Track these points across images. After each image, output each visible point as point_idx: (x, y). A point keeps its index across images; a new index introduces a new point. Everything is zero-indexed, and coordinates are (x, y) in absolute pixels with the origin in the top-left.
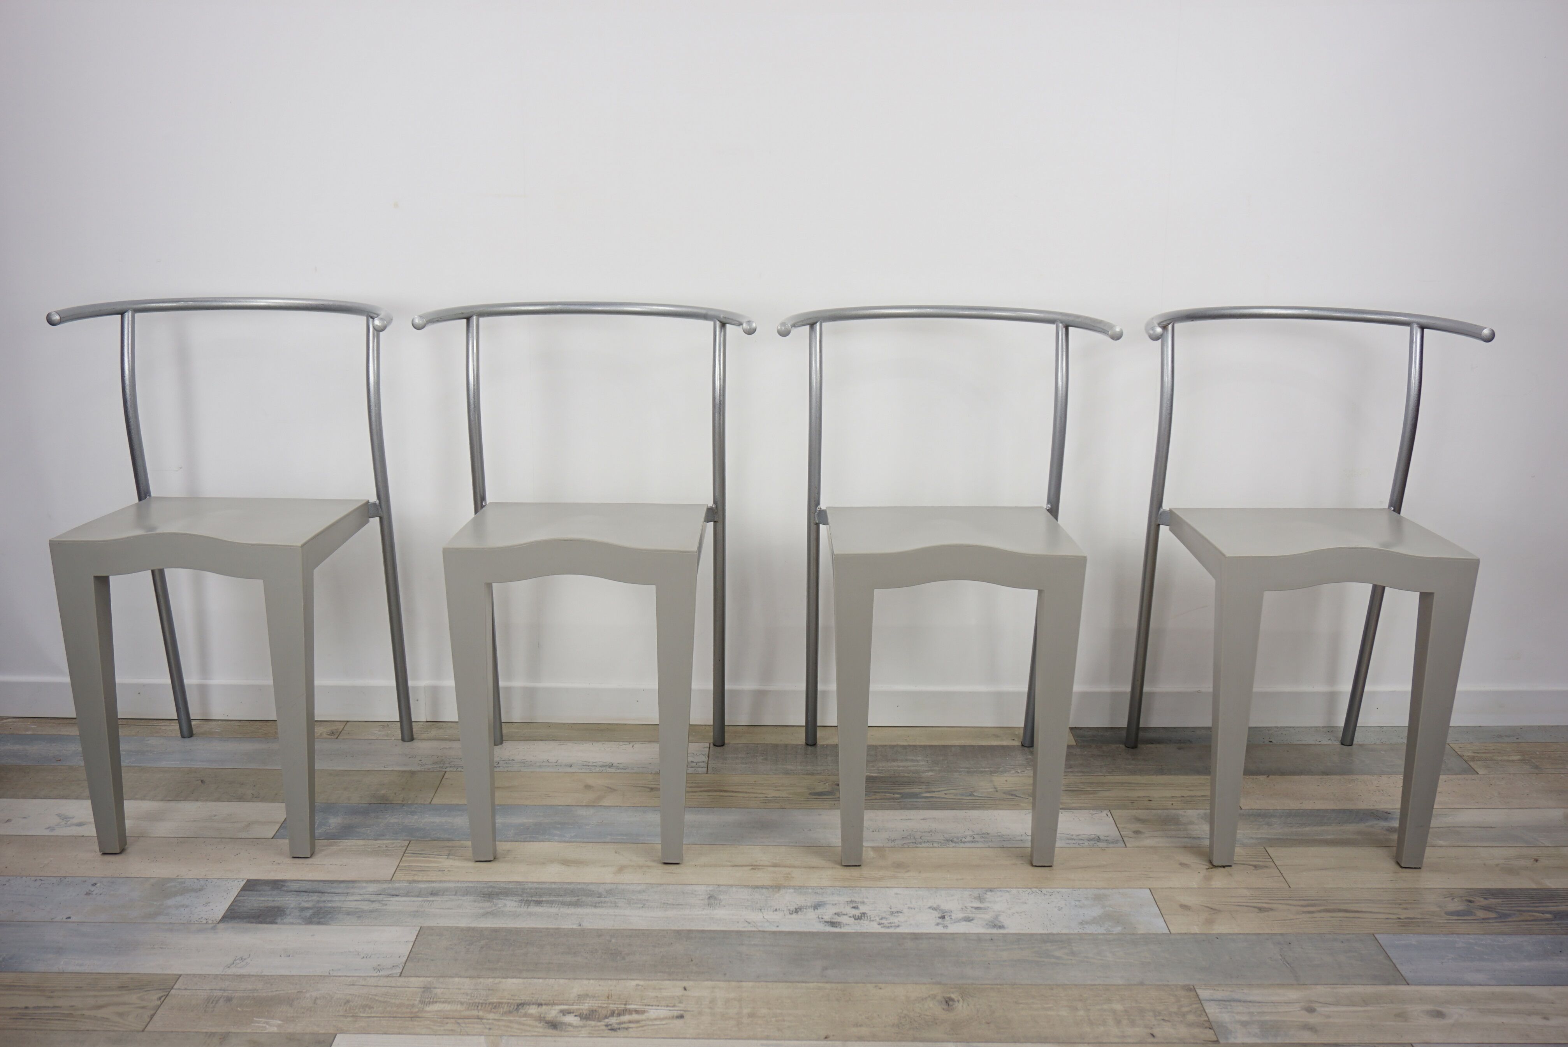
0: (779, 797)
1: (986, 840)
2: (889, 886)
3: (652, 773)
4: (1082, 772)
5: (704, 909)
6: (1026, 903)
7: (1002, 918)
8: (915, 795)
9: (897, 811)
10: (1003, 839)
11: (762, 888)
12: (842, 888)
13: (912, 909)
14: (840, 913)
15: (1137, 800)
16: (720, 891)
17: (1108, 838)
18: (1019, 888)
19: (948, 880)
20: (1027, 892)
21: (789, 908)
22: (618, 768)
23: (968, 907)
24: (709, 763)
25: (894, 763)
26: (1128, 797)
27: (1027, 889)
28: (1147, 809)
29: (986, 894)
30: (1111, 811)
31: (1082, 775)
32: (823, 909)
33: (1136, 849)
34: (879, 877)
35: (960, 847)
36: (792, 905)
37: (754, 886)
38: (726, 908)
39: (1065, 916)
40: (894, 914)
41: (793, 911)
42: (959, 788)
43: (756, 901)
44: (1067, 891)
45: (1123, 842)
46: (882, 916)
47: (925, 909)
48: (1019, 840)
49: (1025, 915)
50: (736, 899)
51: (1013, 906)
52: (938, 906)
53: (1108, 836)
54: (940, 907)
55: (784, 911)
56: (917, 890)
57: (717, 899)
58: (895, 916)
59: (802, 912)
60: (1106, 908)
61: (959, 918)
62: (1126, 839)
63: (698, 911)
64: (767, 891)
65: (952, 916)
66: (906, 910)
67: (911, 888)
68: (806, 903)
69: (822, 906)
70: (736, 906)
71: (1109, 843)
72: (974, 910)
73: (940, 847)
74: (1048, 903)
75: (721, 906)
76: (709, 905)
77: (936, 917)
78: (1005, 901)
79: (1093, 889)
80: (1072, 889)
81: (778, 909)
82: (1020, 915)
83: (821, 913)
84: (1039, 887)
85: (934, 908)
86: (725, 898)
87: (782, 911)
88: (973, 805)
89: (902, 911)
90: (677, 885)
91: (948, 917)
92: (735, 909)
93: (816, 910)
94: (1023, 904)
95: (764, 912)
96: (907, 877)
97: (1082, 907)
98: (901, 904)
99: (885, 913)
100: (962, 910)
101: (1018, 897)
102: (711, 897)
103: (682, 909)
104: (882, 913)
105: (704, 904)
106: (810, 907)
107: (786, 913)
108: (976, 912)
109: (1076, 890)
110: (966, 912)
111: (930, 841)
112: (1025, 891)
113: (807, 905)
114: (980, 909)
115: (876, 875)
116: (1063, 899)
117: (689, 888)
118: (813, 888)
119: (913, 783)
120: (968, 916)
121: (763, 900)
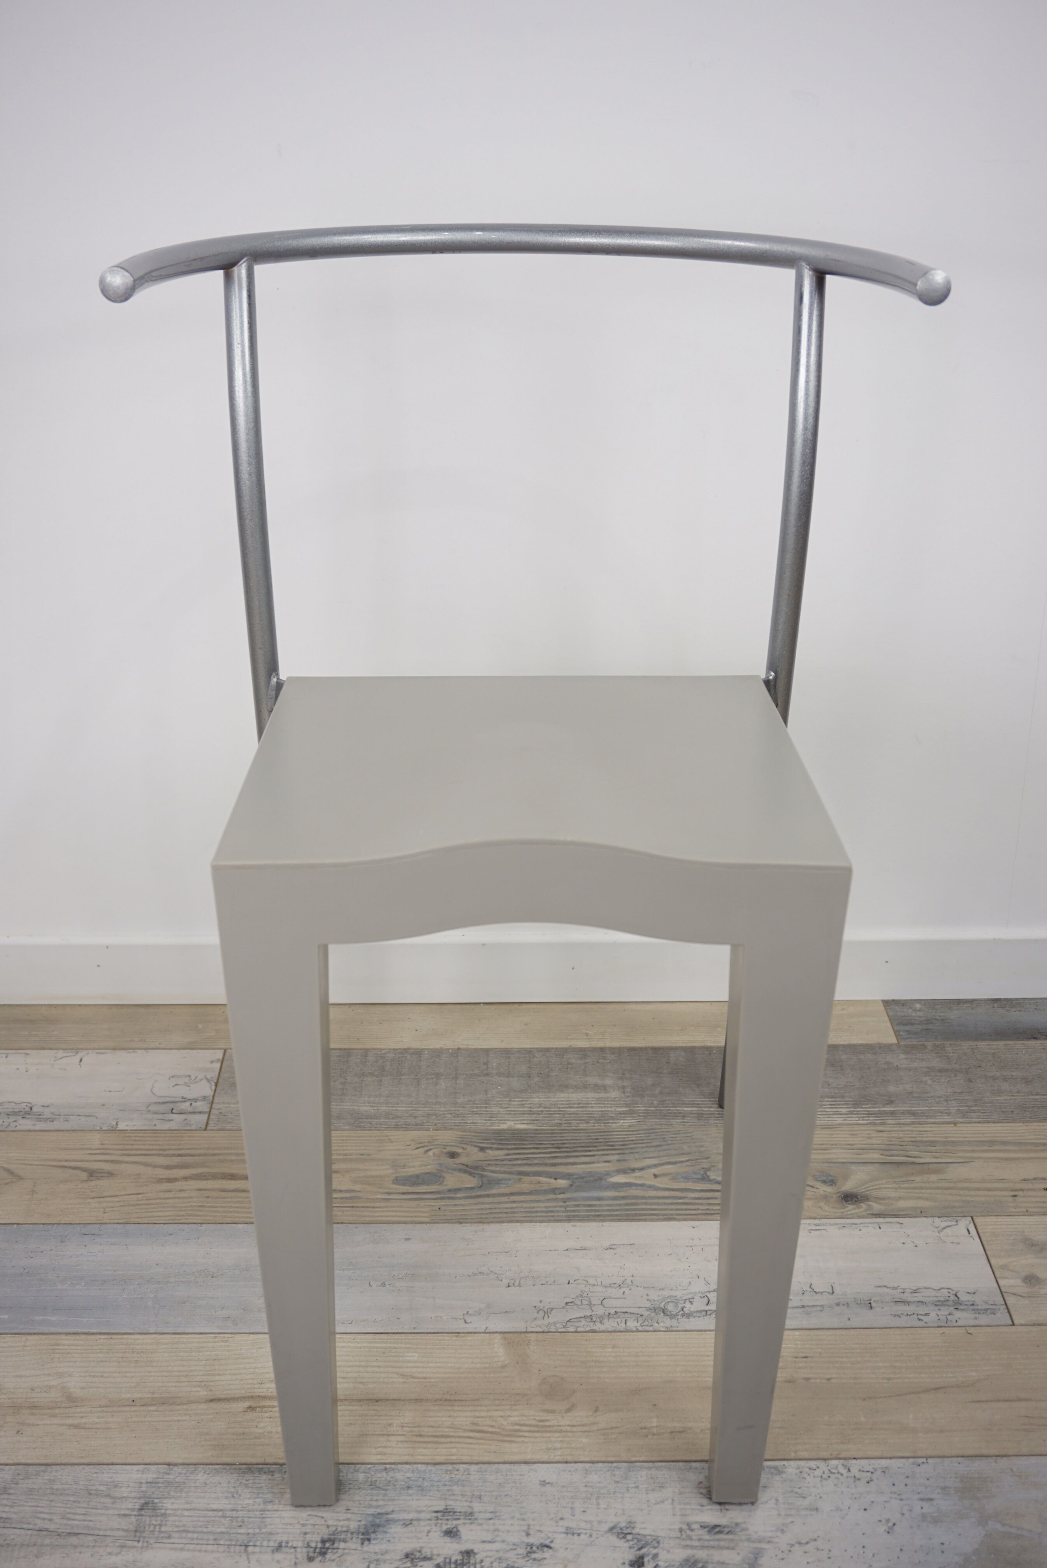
2: (528, 1457)
3: (101, 1130)
4: (913, 1114)
5: (122, 1547)
6: (817, 1509)
7: (766, 1564)
8: (596, 1181)
11: (260, 1471)
12: (430, 1467)
13: (573, 1534)
14: (418, 1555)
15: (1022, 1190)
16: (169, 1484)
17: (977, 1299)
18: (800, 1460)
19: (654, 1435)
20: (818, 1473)
21: (308, 1537)
22: (39, 1117)
23: (694, 1526)
24: (216, 1100)
25: (562, 1095)
26: (1002, 1180)
27: (818, 1463)
28: (1044, 1214)
30: (977, 1220)
31: (913, 1123)
32: (383, 1539)
33: (1035, 1329)
34: (511, 1427)
35: (679, 1329)
36: (316, 1527)
37: (244, 1466)
38: (172, 1541)
39: (901, 1550)
40: (534, 1552)
41: (316, 1548)
42: (682, 1159)
43: (241, 1514)
44: (902, 1465)
45: (1006, 1311)
46: (507, 1559)
47: (602, 1536)
48: (797, 1307)
49: (818, 1549)
50: (198, 1510)
51: (790, 1519)
52: (630, 1522)
53: (975, 1293)
54: (633, 1528)
55: (296, 1551)
56: (587, 1470)
57: (158, 1511)
58: (535, 1562)
59: (335, 1551)
60: (989, 1522)
61: (673, 1563)
62: (1011, 1301)
63: (110, 1554)
64: (270, 1479)
65: (658, 1559)
66: (560, 1541)
67: (575, 1462)
68: (348, 1520)
69: (381, 1529)
70: (195, 1535)
71: (978, 1311)
72: (707, 1537)
73: (640, 1328)
74: (865, 1510)
75: (162, 1535)
76: (138, 1533)
77: (624, 1563)
78: (774, 1501)
79: (955, 1459)
80: (911, 1460)
81: (284, 1544)
82: (805, 1552)
83: (376, 1553)
84: (843, 1455)
85: (621, 1529)
86: (176, 1506)
87: (293, 1550)
88: (706, 1207)
89: (552, 1542)
90: (81, 1467)
91: (651, 1560)
92: (192, 1547)
93: (366, 1543)
94: (812, 1513)
95: (254, 1553)
96: (569, 1426)
97: (936, 1521)
98: (552, 1519)
99: (515, 1549)
100: (681, 1535)
101: (800, 1488)
102: (147, 1506)
103: (75, 1547)
104: (508, 1551)
105: (127, 1531)
106: (355, 1535)
107: (299, 1556)
108: (712, 1543)
109: (921, 1465)
110: (689, 1543)
111: (621, 1312)
112: (814, 1467)
113: (348, 1526)
114: (720, 1532)
115: (504, 1423)
116: (895, 1493)
117: (106, 1475)
118: (369, 1466)
119: (595, 1147)
120: (693, 1556)
121: (257, 1511)
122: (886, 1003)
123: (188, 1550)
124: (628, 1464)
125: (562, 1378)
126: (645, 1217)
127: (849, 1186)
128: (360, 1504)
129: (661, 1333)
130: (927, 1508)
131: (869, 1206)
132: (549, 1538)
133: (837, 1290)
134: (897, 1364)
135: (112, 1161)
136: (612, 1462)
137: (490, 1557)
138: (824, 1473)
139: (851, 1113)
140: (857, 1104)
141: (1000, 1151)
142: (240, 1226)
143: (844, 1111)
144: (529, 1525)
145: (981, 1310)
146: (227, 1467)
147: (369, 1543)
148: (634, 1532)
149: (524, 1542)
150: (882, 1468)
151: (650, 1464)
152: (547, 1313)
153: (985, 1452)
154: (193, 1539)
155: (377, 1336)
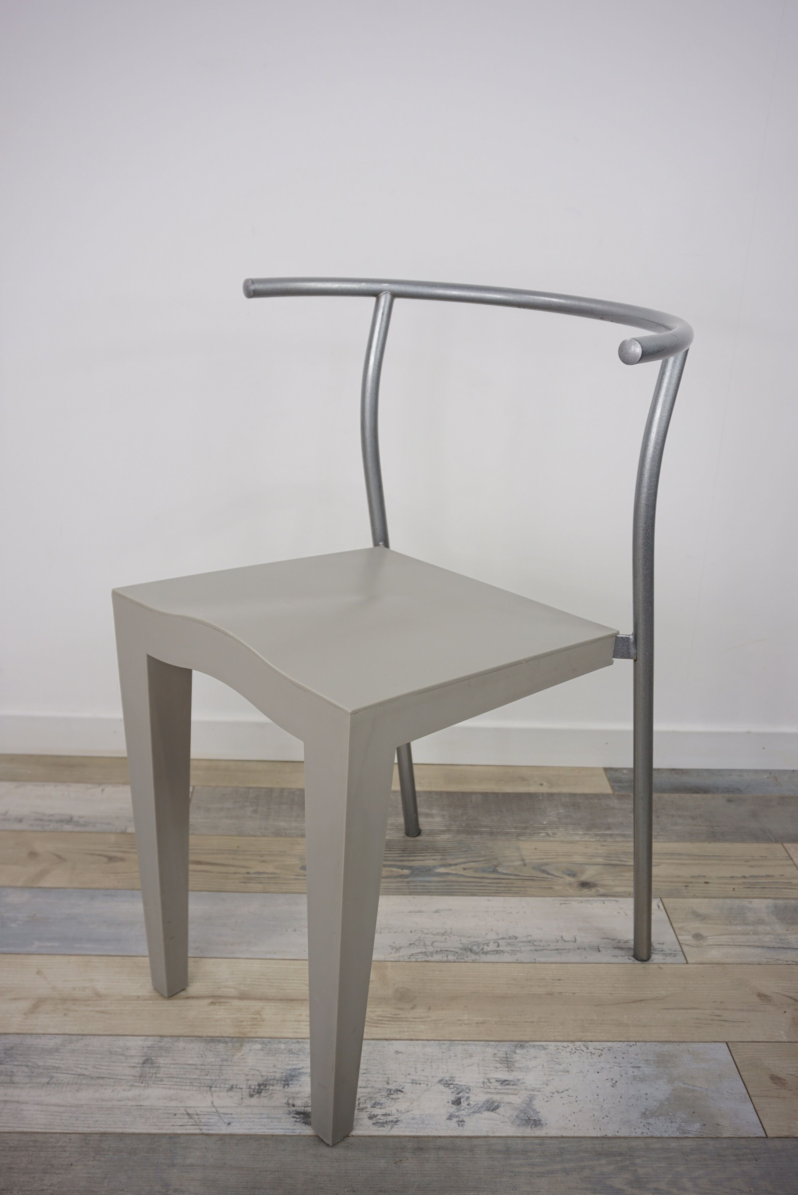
0: (264, 873)
1: (514, 949)
2: (388, 1036)
5: (132, 1086)
6: (568, 1072)
7: (537, 1104)
8: (427, 871)
9: (405, 897)
10: (534, 948)
11: (219, 1041)
13: (416, 1084)
15: (691, 883)
16: (161, 1048)
17: (664, 947)
18: (558, 1041)
19: (466, 1024)
20: (568, 1049)
21: (250, 1082)
22: (77, 824)
23: (492, 1080)
26: (679, 876)
27: (568, 1044)
28: (705, 897)
29: (515, 1052)
30: (664, 900)
31: (623, 841)
32: (297, 1084)
33: (701, 966)
34: (376, 1018)
35: (481, 961)
36: (255, 1076)
37: (209, 1038)
38: (164, 1083)
39: (621, 1097)
40: (392, 1094)
41: (254, 1089)
42: (481, 859)
43: (207, 1067)
44: (620, 1046)
45: (683, 955)
46: (375, 1098)
47: (435, 1085)
48: (553, 950)
49: (569, 1096)
50: (180, 1064)
51: (552, 1077)
52: (452, 1077)
53: (663, 944)
54: (454, 1081)
55: (242, 1091)
56: (424, 1045)
57: (155, 1065)
58: (392, 1100)
59: (267, 1091)
60: (675, 1082)
61: (479, 1103)
62: (685, 949)
63: (124, 1090)
64: (225, 1047)
65: (470, 1100)
66: (408, 1087)
67: (417, 1040)
68: (275, 1072)
69: (296, 1078)
70: (178, 1080)
71: (666, 955)
72: (500, 1087)
73: (456, 960)
74: (598, 1072)
75: (157, 1079)
76: (142, 1077)
77: (448, 1102)
78: (541, 1066)
79: (654, 1043)
80: (626, 1043)
81: (234, 1086)
82: (561, 1098)
83: (292, 1093)
84: (584, 1039)
85: (446, 1081)
86: (166, 1062)
87: (240, 1090)
88: (496, 889)
89: (403, 1088)
90: (105, 1037)
91: (465, 1100)
92: (176, 1087)
93: (286, 1086)
94: (565, 1074)
95: (215, 1091)
96: (413, 1018)
97: (642, 1080)
98: (402, 1074)
99: (380, 1092)
100: (484, 1086)
101: (557, 1058)
102: (147, 1061)
103: (102, 1085)
104: (376, 1093)
105: (135, 1076)
106: (279, 1082)
107: (244, 1094)
108: (503, 1091)
109: (632, 1046)
110: (489, 1090)
111: (444, 951)
112: (566, 1046)
113: (275, 1076)
114: (508, 1084)
115: (372, 1015)
116: (616, 1063)
117: (121, 1042)
118: (287, 1040)
119: (426, 850)
120: (492, 1099)
121: (217, 1065)
122: (606, 770)
123: (174, 1089)
124: (450, 1042)
125: (408, 990)
126: (458, 894)
127: (584, 878)
128: (282, 1063)
129: (469, 963)
130: (636, 1072)
131: (597, 891)
132: (401, 1086)
133: (578, 939)
134: (616, 985)
135: (123, 852)
136: (440, 1040)
137: (364, 1097)
138: (572, 1050)
139: (585, 834)
140: (589, 829)
141: (677, 859)
142: (204, 893)
143: (581, 833)
144: (388, 1078)
145: (667, 954)
146: (198, 1039)
147: (288, 1087)
148: (454, 1083)
149: (385, 1088)
150: (608, 1048)
151: (464, 1042)
152: (398, 949)
153: (672, 1039)
154: (177, 1082)
155: (292, 961)
